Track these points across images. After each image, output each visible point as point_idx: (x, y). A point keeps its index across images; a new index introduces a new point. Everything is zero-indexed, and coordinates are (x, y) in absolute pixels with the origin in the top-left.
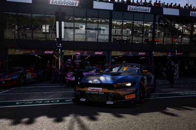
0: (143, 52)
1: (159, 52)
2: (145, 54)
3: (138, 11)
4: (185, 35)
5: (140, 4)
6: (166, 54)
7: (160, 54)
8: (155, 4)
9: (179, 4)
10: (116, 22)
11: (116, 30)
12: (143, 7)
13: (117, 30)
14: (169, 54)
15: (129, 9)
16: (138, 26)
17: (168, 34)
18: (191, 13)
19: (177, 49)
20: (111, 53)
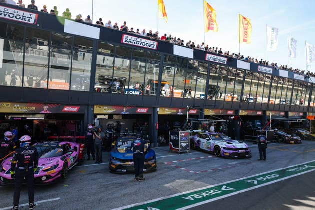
0: (143, 108)
1: (167, 108)
2: (147, 111)
3: (139, 45)
5: (142, 35)
6: (175, 111)
7: (168, 112)
8: (163, 38)
12: (146, 40)
14: (180, 111)
15: (126, 41)
18: (207, 56)
20: (92, 109)
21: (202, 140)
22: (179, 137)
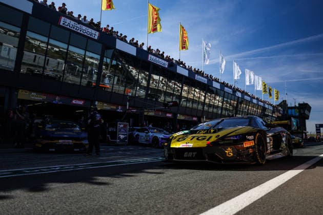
1: (106, 103)
2: (83, 104)
4: (141, 87)
6: (115, 107)
7: (106, 107)
9: (137, 41)
10: (39, 42)
11: (36, 56)
12: (87, 28)
13: (38, 56)
14: (120, 107)
15: (63, 24)
16: (79, 59)
17: (122, 80)
18: (150, 57)
19: (129, 101)
20: (16, 93)
21: (141, 134)
22: (117, 128)
